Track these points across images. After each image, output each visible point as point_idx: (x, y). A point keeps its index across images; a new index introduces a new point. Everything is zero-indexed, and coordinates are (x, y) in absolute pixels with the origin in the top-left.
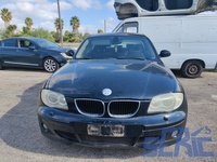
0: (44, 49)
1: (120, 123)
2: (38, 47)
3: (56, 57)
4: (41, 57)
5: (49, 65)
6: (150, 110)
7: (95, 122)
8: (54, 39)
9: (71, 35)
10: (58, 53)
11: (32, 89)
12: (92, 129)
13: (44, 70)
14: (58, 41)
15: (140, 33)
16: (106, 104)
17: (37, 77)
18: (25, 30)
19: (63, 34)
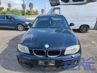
0: (17, 20)
1: (53, 60)
2: (14, 19)
3: (23, 24)
4: (16, 24)
5: (20, 27)
6: (65, 53)
7: (42, 59)
8: (21, 14)
9: (29, 12)
10: (24, 22)
11: (13, 39)
12: (41, 62)
13: (18, 30)
14: (23, 15)
15: (60, 14)
16: (47, 52)
17: (15, 34)
18: (8, 10)
19: (26, 11)
